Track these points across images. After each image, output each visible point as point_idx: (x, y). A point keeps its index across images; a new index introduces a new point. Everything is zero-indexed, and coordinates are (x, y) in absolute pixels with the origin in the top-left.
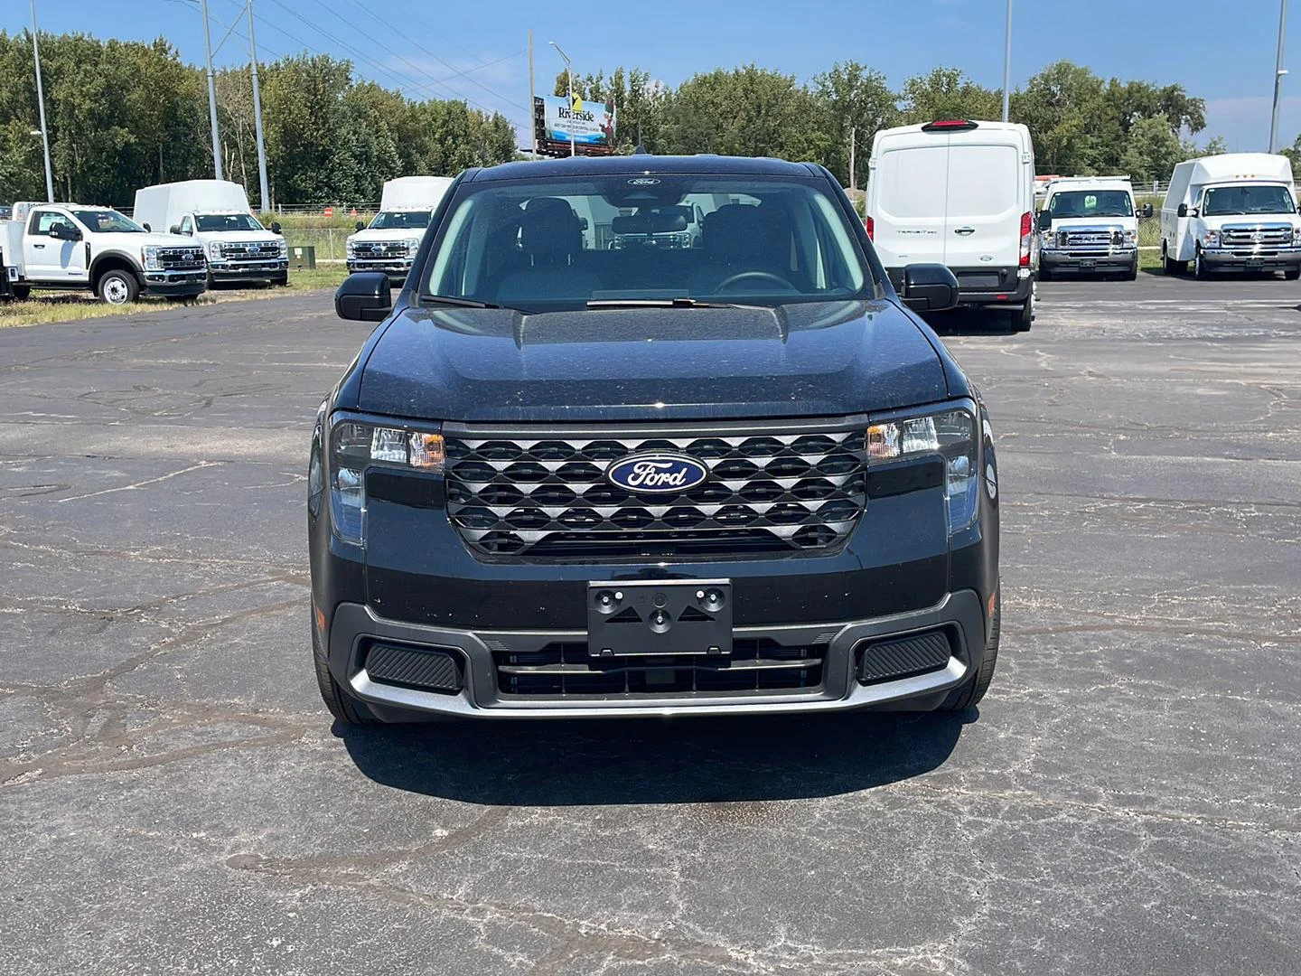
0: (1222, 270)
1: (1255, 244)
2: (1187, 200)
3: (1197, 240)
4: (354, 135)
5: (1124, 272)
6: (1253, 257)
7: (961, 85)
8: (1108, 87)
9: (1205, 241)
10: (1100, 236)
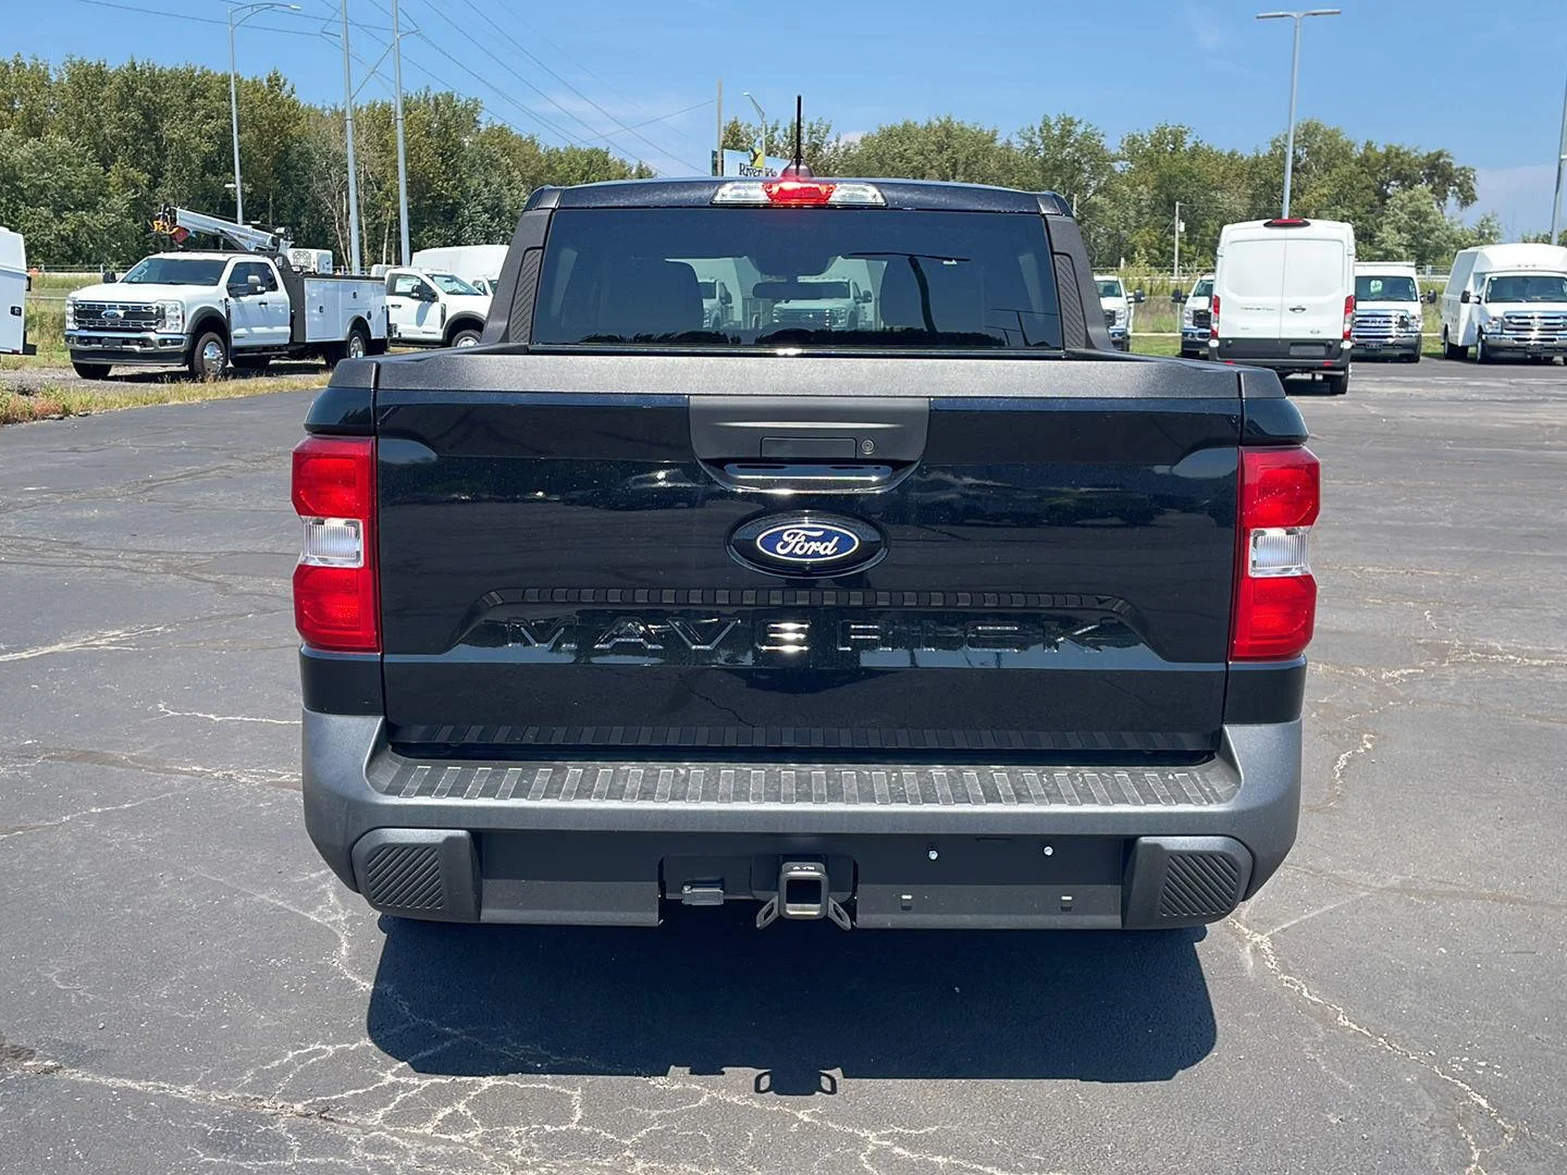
0: (1502, 354)
1: (1532, 330)
2: (1470, 287)
3: (1480, 327)
4: (486, 186)
5: (1409, 354)
6: (1532, 343)
7: (1189, 143)
8: (1362, 151)
9: (1487, 327)
10: (1384, 319)
